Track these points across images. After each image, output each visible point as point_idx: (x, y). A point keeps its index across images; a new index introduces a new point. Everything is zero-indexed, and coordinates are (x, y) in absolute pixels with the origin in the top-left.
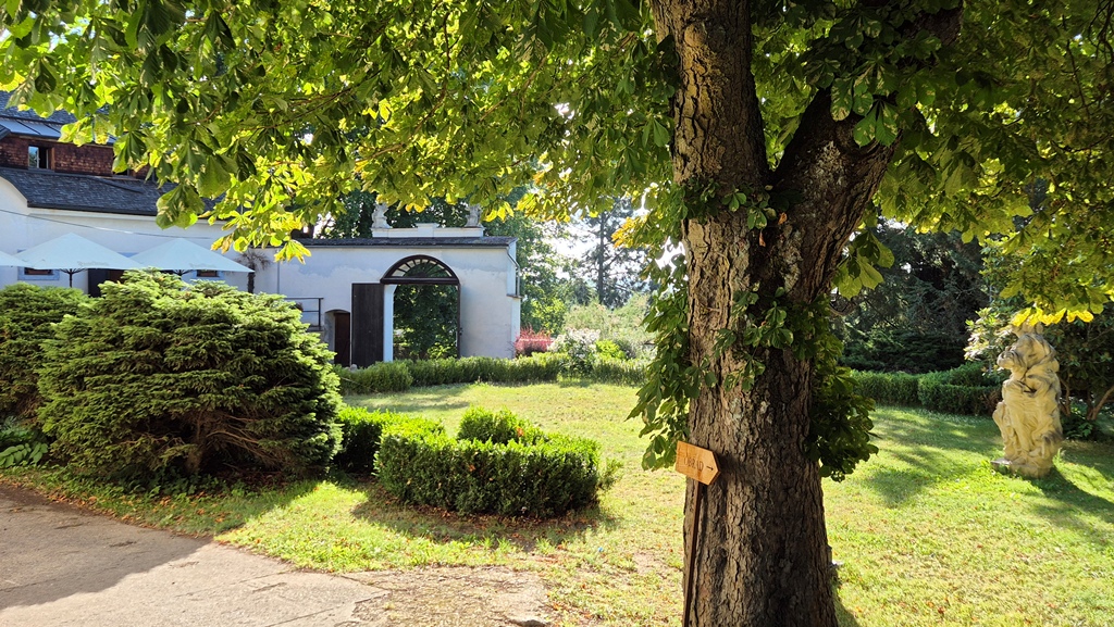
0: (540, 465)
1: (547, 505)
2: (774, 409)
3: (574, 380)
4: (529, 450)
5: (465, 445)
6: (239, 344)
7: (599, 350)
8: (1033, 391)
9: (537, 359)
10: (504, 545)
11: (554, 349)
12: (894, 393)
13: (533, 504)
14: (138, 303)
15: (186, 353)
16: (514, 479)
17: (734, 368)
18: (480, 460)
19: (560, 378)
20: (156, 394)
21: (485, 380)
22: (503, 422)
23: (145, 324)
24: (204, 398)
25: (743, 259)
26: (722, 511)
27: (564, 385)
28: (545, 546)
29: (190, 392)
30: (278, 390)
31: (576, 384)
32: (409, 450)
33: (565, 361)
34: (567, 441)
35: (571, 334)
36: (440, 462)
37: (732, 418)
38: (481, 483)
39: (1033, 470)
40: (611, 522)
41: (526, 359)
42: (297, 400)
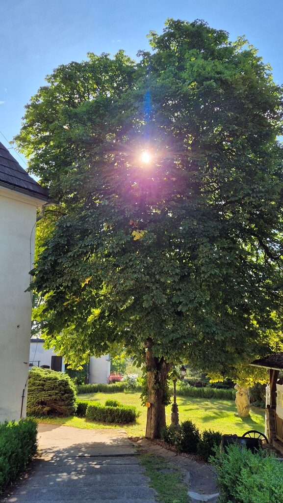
0: (123, 411)
1: (125, 421)
2: (158, 397)
3: (130, 391)
4: (121, 408)
5: (107, 407)
6: (60, 385)
7: (138, 381)
8: (242, 395)
9: (117, 384)
10: (117, 426)
11: (123, 381)
12: (227, 396)
13: (122, 421)
14: (38, 375)
15: (49, 387)
16: (118, 415)
17: (153, 391)
18: (111, 410)
19: (125, 391)
20: (43, 396)
21: (101, 392)
22: (115, 402)
23: (40, 380)
24: (53, 397)
25: (154, 377)
26: (151, 411)
27: (126, 393)
28: (125, 427)
29: (50, 395)
30: (66, 395)
31: (130, 393)
32: (95, 408)
33: (127, 385)
34: (129, 407)
35: (129, 375)
36: (102, 411)
37: (153, 398)
38: (111, 416)
39: (243, 415)
40: (138, 424)
41: (114, 384)
42: (70, 397)
